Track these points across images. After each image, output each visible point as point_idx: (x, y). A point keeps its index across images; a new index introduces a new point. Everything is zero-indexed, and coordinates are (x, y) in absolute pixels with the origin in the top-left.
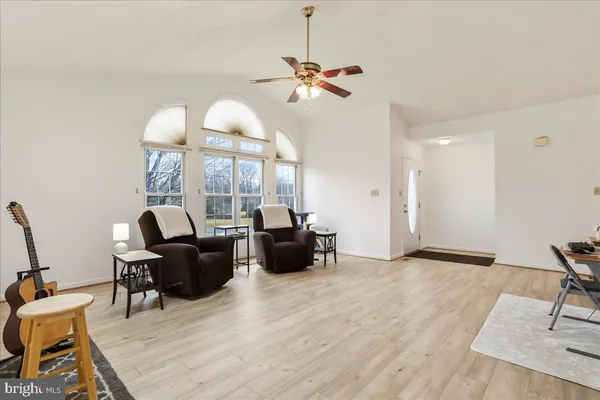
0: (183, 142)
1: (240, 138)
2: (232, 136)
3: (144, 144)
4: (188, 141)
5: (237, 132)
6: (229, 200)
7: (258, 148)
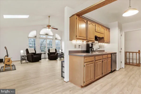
0: (36, 37)
1: (47, 36)
2: (46, 35)
3: (29, 37)
4: (37, 37)
5: (47, 34)
6: (45, 47)
7: (51, 37)
